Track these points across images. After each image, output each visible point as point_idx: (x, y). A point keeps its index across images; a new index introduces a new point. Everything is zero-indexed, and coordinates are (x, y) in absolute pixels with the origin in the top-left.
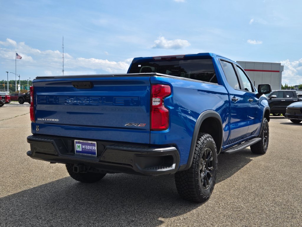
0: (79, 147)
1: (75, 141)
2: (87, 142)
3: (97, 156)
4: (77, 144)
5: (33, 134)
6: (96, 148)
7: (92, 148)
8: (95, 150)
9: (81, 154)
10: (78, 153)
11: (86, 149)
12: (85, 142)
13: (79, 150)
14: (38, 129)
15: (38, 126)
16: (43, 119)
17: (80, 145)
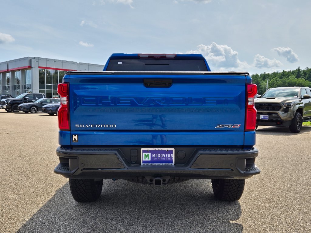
0: (146, 156)
1: (142, 149)
2: (160, 149)
3: (175, 165)
4: (144, 154)
5: (61, 145)
6: (173, 156)
7: (167, 156)
8: (172, 158)
9: (150, 164)
10: (146, 164)
11: (158, 158)
12: (157, 149)
13: (147, 159)
14: (77, 140)
15: (75, 136)
16: (87, 125)
17: (148, 154)
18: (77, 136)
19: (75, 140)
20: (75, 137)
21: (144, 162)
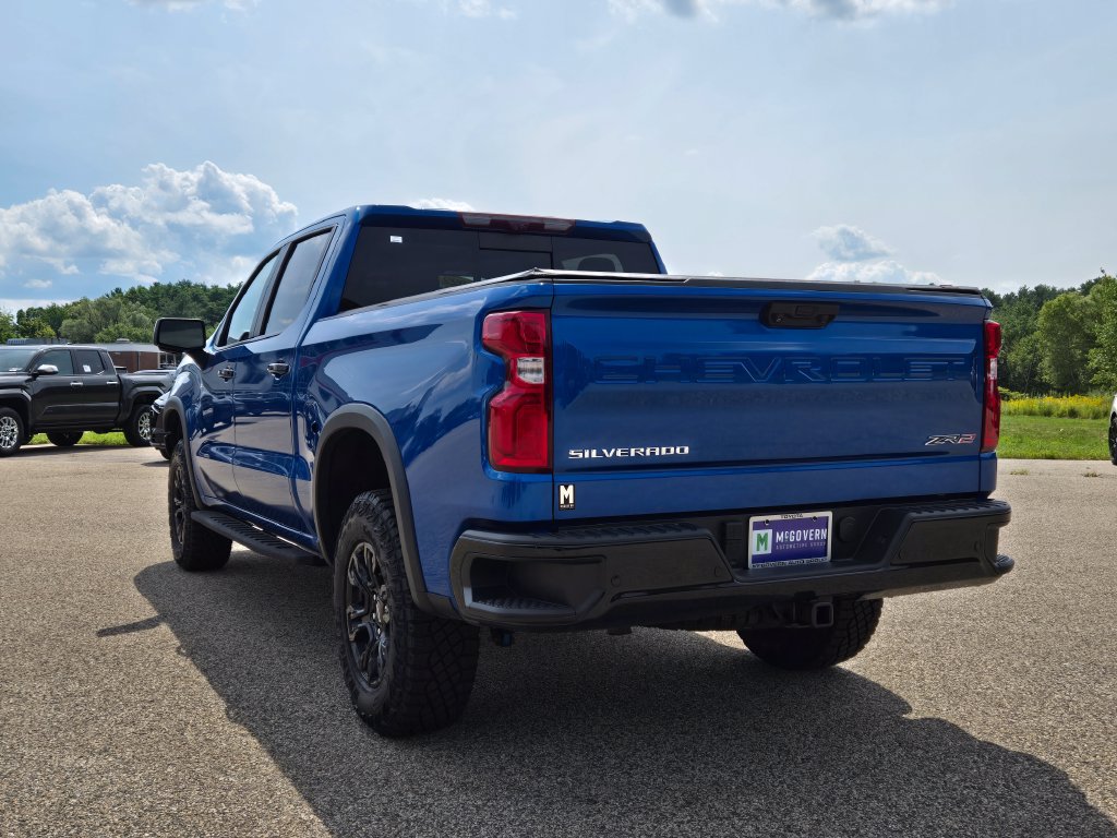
1: (753, 519)
2: (798, 516)
3: (831, 560)
4: (756, 534)
6: (828, 534)
7: (811, 535)
9: (771, 564)
10: (760, 565)
11: (789, 543)
12: (790, 517)
13: (762, 551)
14: (571, 501)
15: (566, 487)
16: (605, 451)
17: (766, 535)
18: (571, 488)
19: (567, 500)
20: (567, 493)
21: (757, 559)
